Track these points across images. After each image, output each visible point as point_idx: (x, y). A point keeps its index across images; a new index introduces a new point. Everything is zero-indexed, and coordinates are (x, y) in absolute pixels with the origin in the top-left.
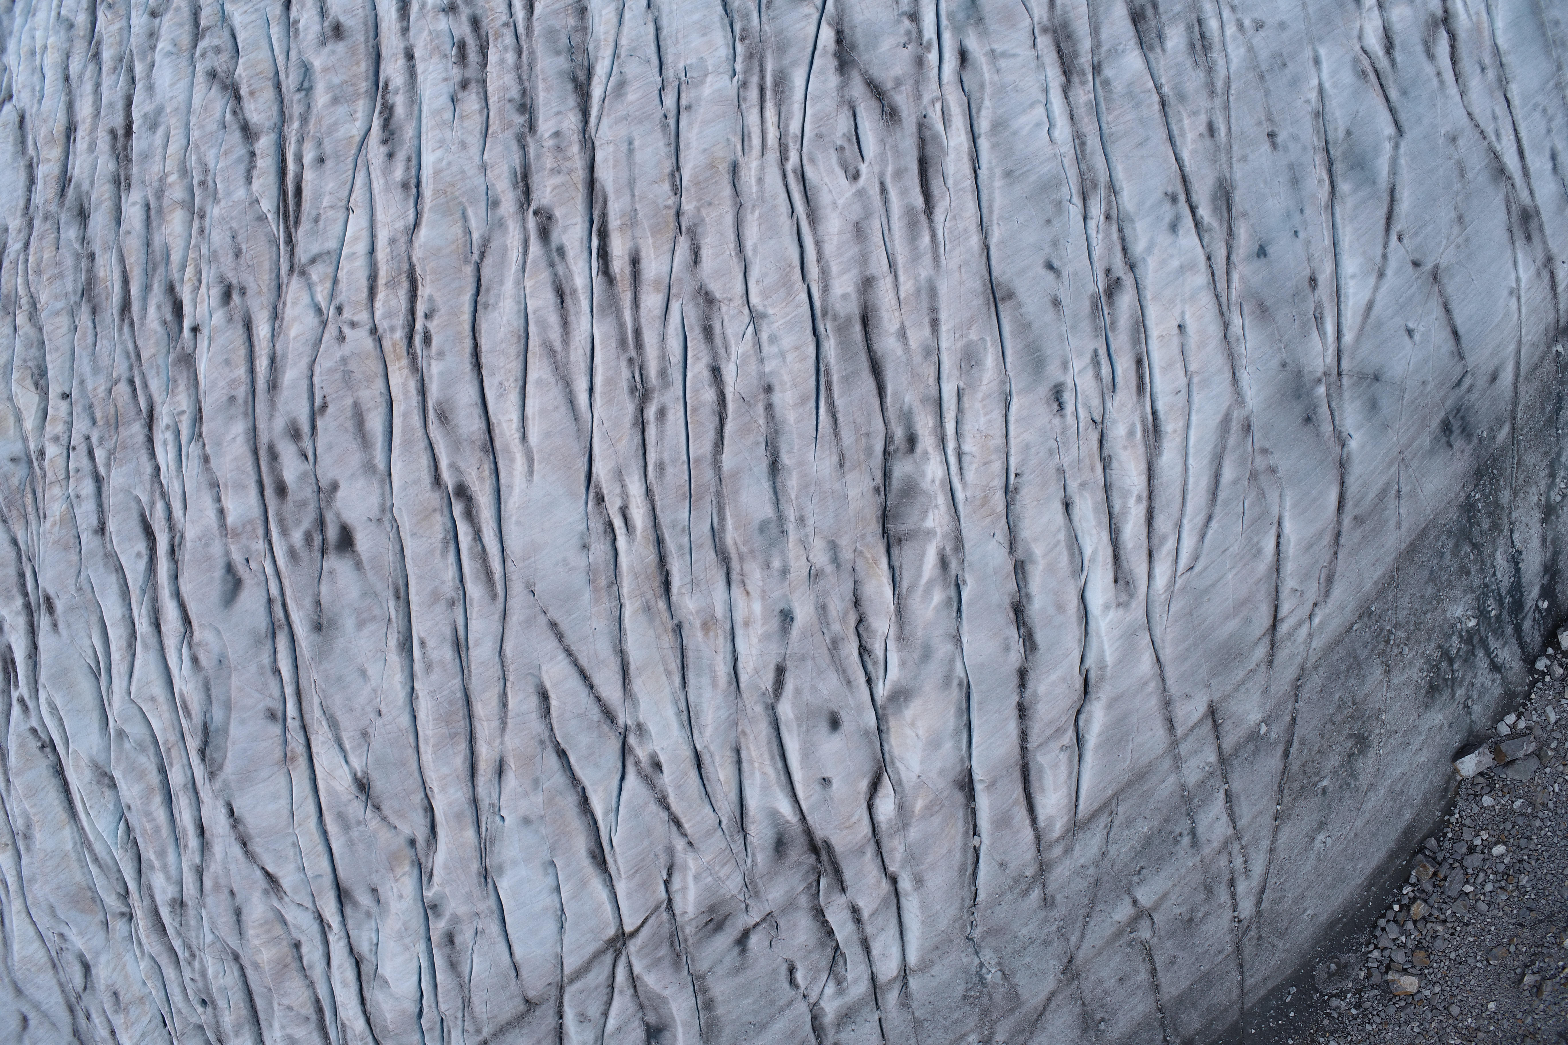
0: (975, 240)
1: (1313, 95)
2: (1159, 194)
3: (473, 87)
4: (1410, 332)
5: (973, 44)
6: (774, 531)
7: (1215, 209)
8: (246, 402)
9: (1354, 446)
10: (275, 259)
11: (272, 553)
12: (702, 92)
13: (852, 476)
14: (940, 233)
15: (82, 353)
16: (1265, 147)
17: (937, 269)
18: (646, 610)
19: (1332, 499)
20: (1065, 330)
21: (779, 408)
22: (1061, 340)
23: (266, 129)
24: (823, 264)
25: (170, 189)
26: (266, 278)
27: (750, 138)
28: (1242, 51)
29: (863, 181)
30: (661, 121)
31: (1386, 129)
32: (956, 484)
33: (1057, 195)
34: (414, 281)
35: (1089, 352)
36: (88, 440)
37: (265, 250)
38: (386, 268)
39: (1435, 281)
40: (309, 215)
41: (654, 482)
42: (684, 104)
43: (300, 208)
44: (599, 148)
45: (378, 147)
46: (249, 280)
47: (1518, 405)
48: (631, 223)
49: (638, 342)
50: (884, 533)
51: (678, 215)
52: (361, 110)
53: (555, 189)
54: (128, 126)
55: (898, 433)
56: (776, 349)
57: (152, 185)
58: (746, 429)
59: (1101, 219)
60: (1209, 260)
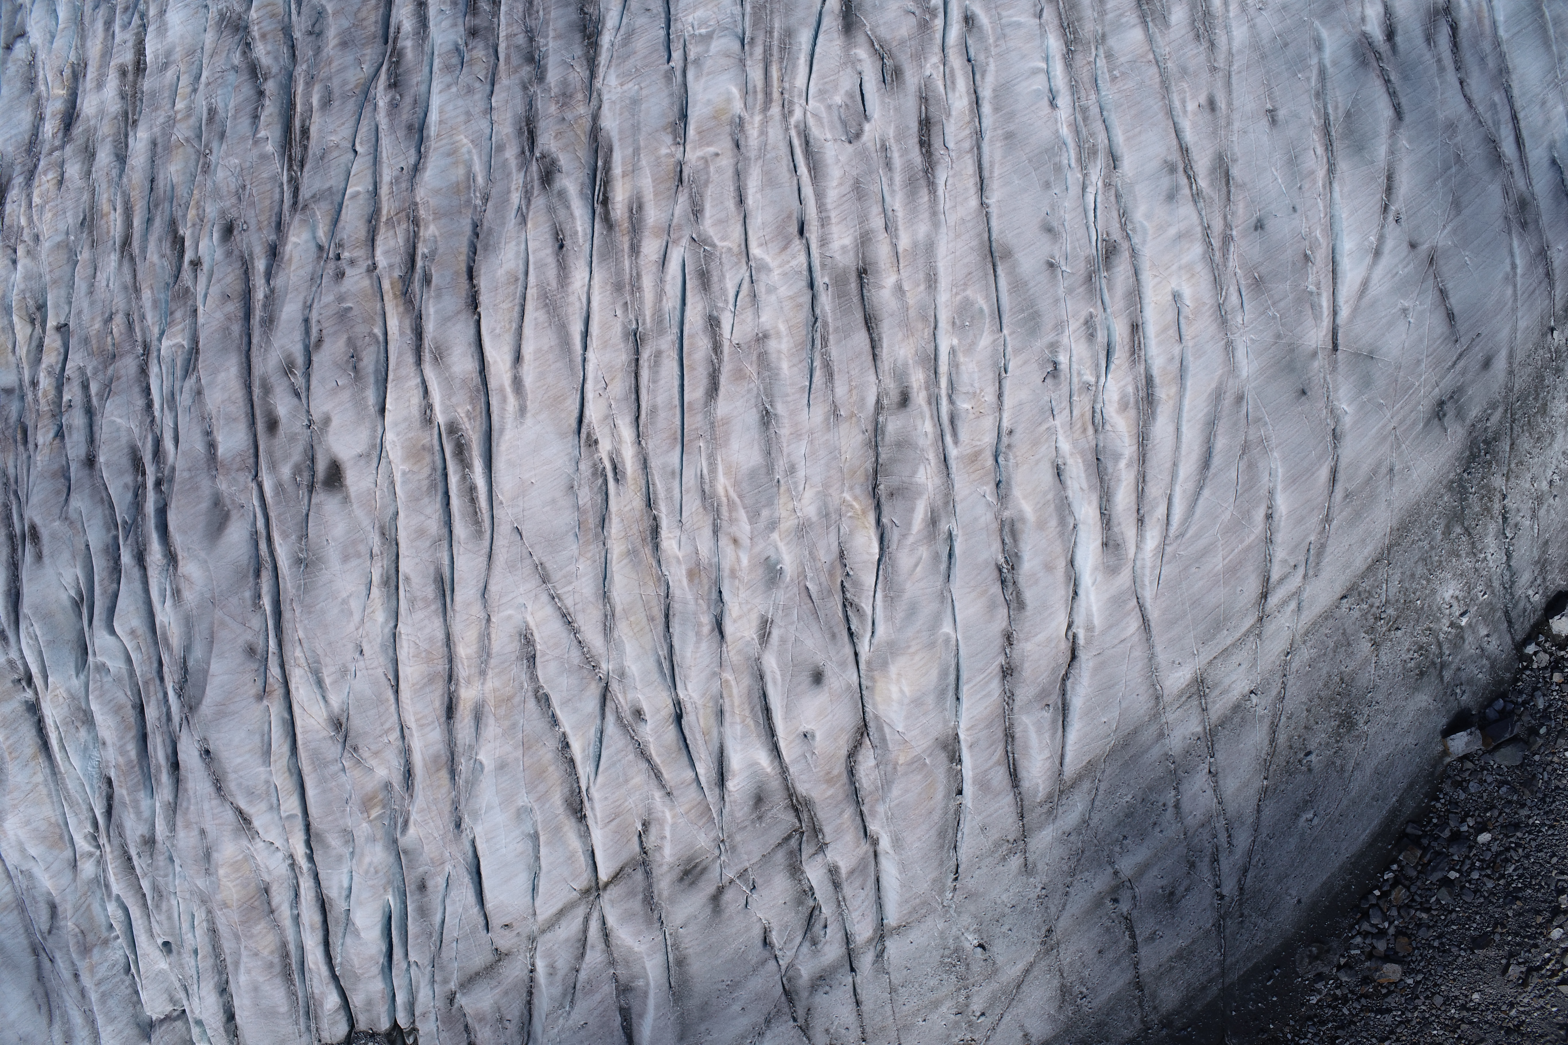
0: (974, 201)
1: (1313, 75)
2: (1157, 163)
3: (484, 37)
4: (1405, 311)
5: (977, 8)
7: (1214, 181)
8: (241, 336)
9: (1347, 421)
10: (277, 196)
11: (260, 486)
12: (709, 45)
13: (844, 428)
14: (941, 191)
15: (81, 286)
16: (1264, 123)
17: (936, 226)
18: (632, 553)
19: (1324, 473)
20: (1061, 291)
21: (773, 357)
22: (1057, 301)
23: (275, 70)
24: (824, 215)
25: (178, 125)
26: (267, 214)
27: (755, 92)
28: (1245, 28)
29: (865, 138)
30: (666, 72)
31: (1385, 111)
32: (948, 439)
33: (1057, 159)
34: (416, 222)
35: (1084, 314)
36: (81, 370)
37: (268, 187)
38: (387, 207)
39: (1431, 263)
40: (314, 154)
41: (646, 426)
42: (692, 56)
43: (306, 148)
44: (605, 97)
45: (385, 89)
46: (251, 215)
47: (1512, 390)
48: (633, 170)
49: (636, 286)
50: (875, 487)
51: (681, 164)
52: (370, 54)
53: (559, 135)
54: (139, 62)
55: (891, 387)
56: (773, 298)
57: (161, 120)
58: (739, 375)
59: (1100, 184)
60: (1207, 230)
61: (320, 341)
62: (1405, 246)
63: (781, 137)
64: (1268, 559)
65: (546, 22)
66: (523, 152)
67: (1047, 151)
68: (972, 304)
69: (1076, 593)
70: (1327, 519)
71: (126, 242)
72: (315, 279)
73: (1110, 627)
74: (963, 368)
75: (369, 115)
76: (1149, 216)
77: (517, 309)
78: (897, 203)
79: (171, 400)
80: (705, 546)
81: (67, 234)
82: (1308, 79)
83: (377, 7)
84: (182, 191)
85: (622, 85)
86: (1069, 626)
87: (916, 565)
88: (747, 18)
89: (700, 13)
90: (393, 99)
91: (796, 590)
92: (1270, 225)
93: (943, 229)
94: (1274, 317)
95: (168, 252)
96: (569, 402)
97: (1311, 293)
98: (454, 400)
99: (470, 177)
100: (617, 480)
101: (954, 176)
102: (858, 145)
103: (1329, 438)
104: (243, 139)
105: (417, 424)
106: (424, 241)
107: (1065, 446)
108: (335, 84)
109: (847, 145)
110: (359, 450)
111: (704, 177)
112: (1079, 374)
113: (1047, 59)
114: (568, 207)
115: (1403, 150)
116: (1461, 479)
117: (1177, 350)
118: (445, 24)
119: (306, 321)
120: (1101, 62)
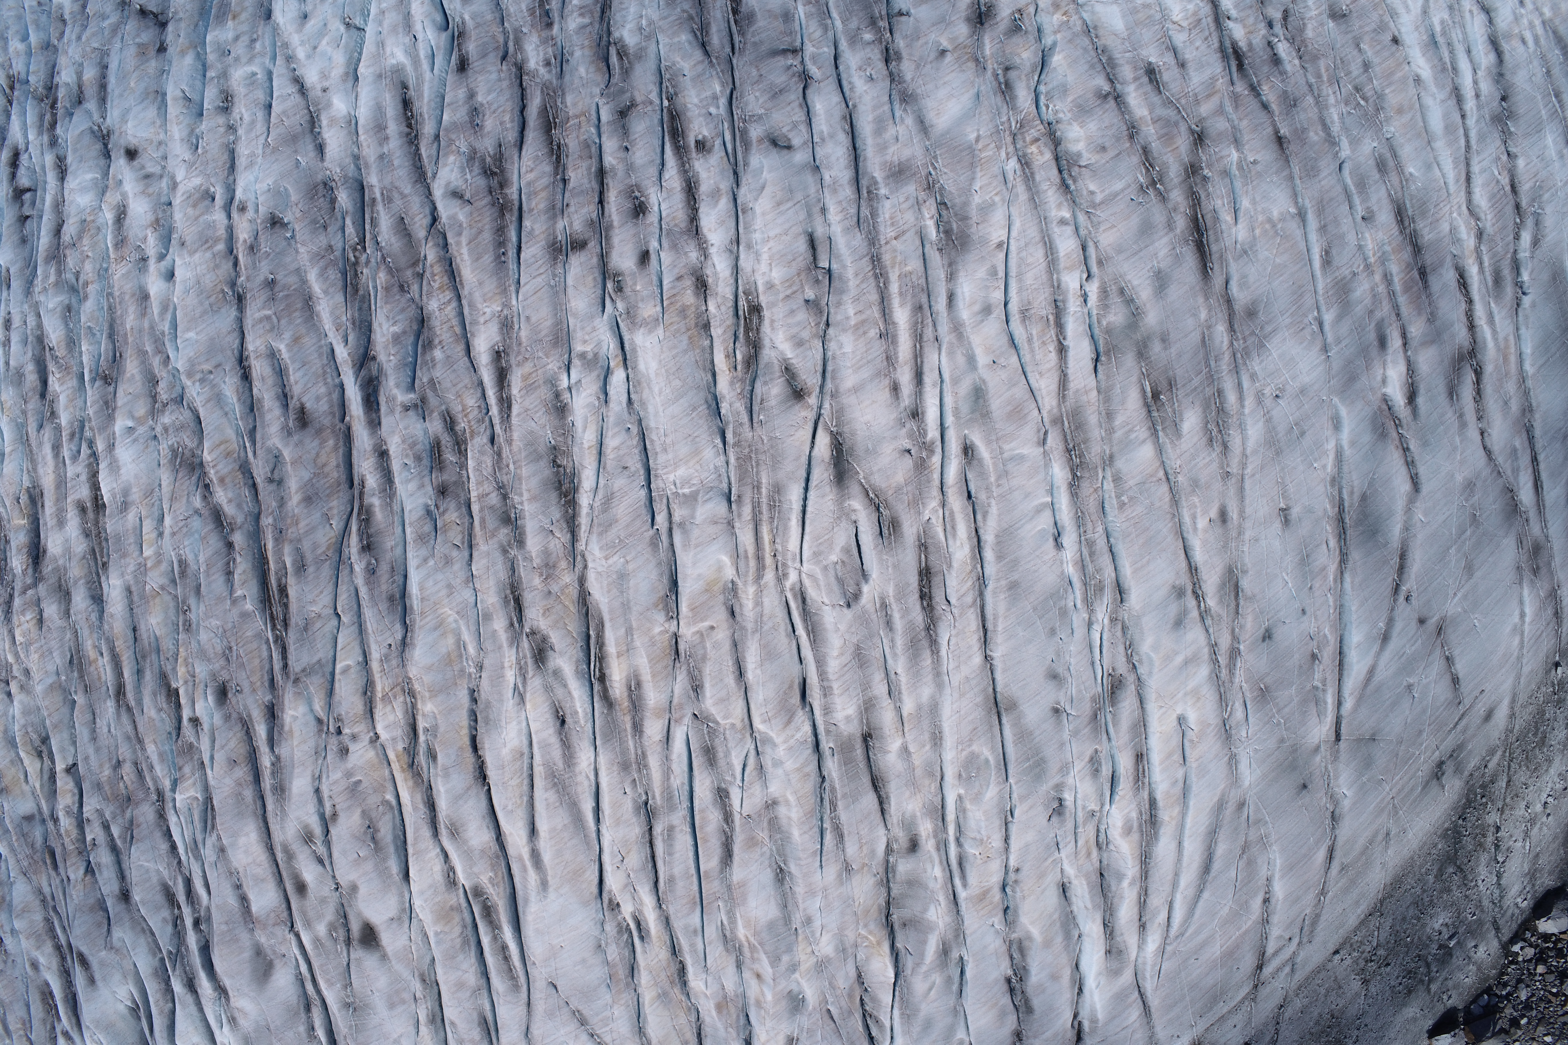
0: (978, 656)
1: (1330, 461)
2: (1164, 591)
3: (454, 495)
4: (1410, 687)
5: (977, 439)
7: (1223, 596)
8: (255, 804)
9: (1346, 804)
10: (265, 654)
11: (297, 936)
12: (694, 510)
13: (856, 879)
14: (943, 652)
15: (83, 733)
16: (1277, 525)
17: (939, 686)
18: (663, 996)
19: (1321, 854)
20: (1066, 735)
21: (784, 822)
22: (1062, 744)
23: (240, 520)
24: (825, 684)
25: (150, 574)
26: (259, 674)
27: (747, 557)
28: (1261, 424)
29: (865, 599)
30: (652, 538)
31: (1403, 486)
32: (957, 882)
33: (1063, 603)
34: (412, 693)
35: (1089, 752)
36: (100, 813)
37: (255, 645)
38: (381, 686)
39: (1439, 633)
40: (297, 625)
41: (665, 893)
42: (676, 518)
43: (286, 606)
44: (590, 565)
45: (359, 553)
46: (241, 678)
47: (1512, 731)
48: (628, 649)
49: (642, 762)
50: (888, 915)
51: (676, 636)
52: (337, 505)
53: (547, 611)
54: (96, 498)
55: (902, 838)
56: (780, 771)
57: (131, 568)
58: (752, 842)
59: (1106, 621)
60: (1214, 647)
61: (335, 815)
62: (1414, 624)
63: (776, 603)
64: (1265, 937)
65: (518, 478)
66: (512, 625)
67: (1052, 596)
68: (978, 757)
69: (1080, 990)
70: (1323, 892)
71: (120, 692)
72: (320, 753)
73: (1114, 1018)
74: (970, 814)
75: (346, 579)
76: (1155, 647)
77: (526, 782)
78: (900, 666)
79: (195, 848)
80: (730, 983)
81: (58, 674)
82: (1324, 467)
83: (336, 448)
84: (167, 645)
85: (606, 558)
86: (1075, 1016)
87: (930, 989)
88: (732, 468)
89: (681, 472)
90: (369, 564)
91: (818, 1016)
92: (1279, 633)
93: (948, 691)
94: (1279, 723)
95: (165, 706)
96: (588, 873)
97: (1316, 688)
98: (475, 869)
99: (460, 645)
100: (642, 938)
101: (957, 635)
102: (856, 608)
103: (1328, 821)
104: (220, 600)
105: (442, 888)
106: (424, 715)
107: (1070, 871)
108: (306, 546)
109: (845, 610)
110: (391, 915)
111: (701, 652)
112: (1084, 808)
113: (1051, 492)
114: (565, 686)
115: (1419, 524)
116: (1456, 826)
117: (1180, 774)
118: (412, 486)
119: (317, 791)
120: (1109, 486)
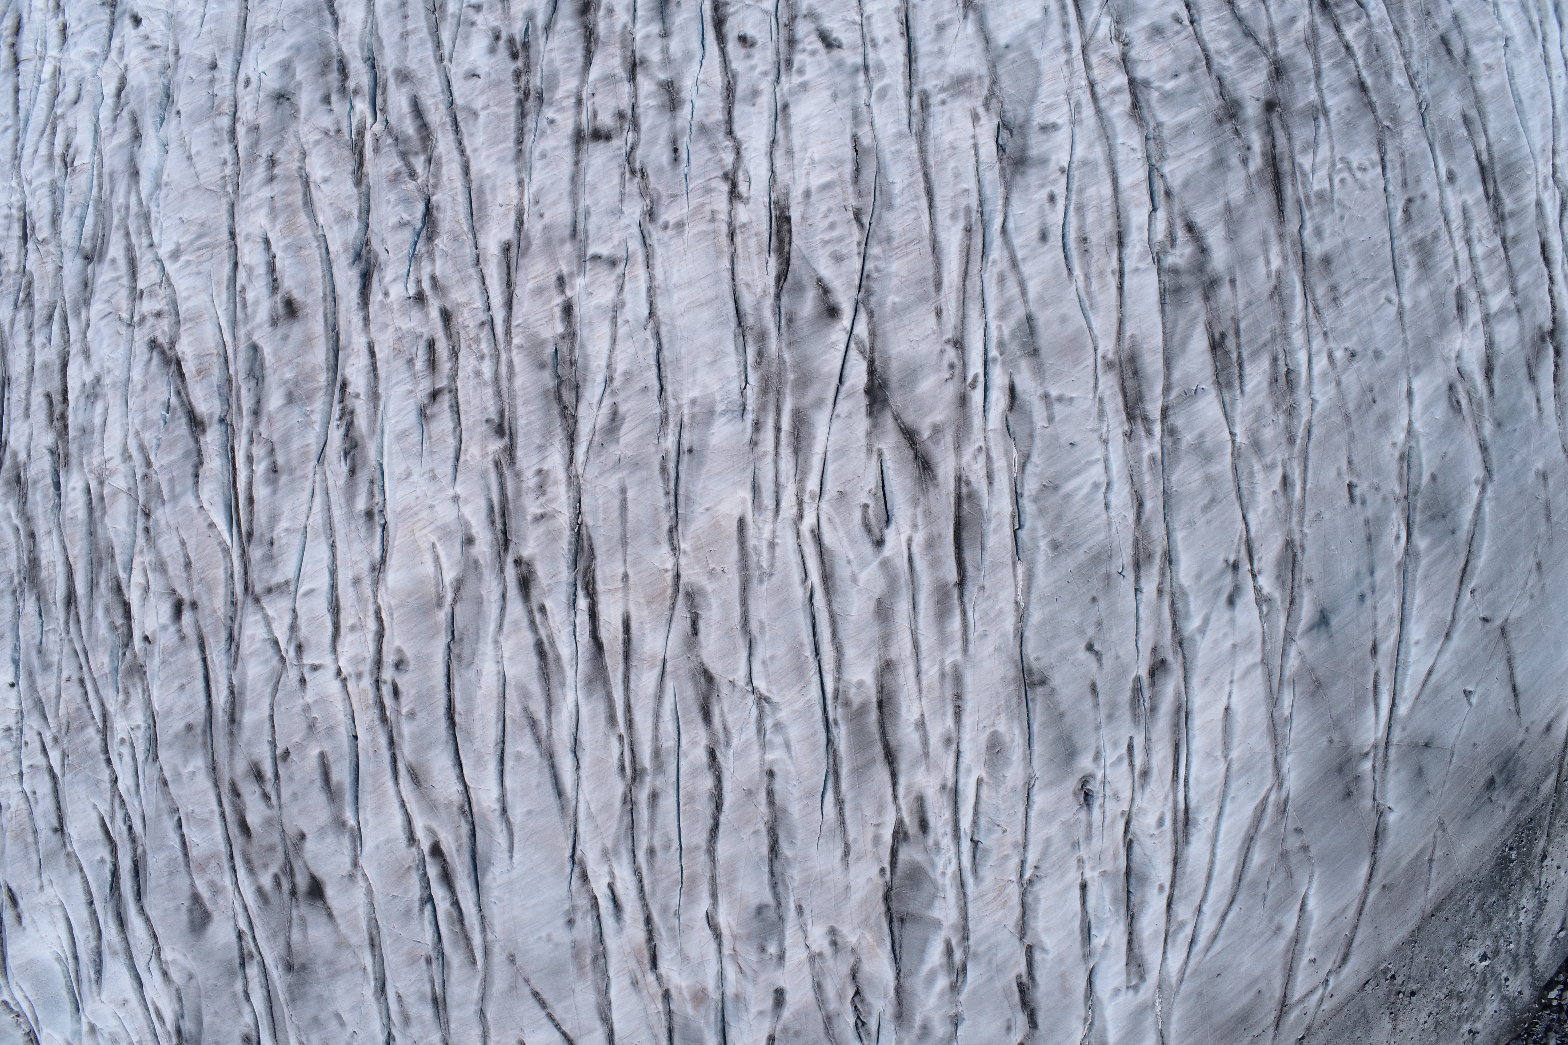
0: (1009, 624)
1: (1401, 437)
2: (1219, 564)
3: (445, 400)
4: (1467, 694)
5: (1025, 383)
6: (771, 914)
7: (1279, 578)
8: (204, 732)
9: (1392, 818)
23: (213, 419)
28: (1330, 389)
29: (890, 546)
39: (1503, 635)
40: (262, 539)
46: (199, 595)
60: (1267, 631)
61: (287, 756)
62: (1477, 623)
67: (1095, 560)
71: (70, 600)
82: (1394, 443)
92: (1335, 618)
93: (975, 660)
95: (115, 620)
103: (1370, 838)
106: (391, 647)
110: (341, 871)
111: (705, 593)
